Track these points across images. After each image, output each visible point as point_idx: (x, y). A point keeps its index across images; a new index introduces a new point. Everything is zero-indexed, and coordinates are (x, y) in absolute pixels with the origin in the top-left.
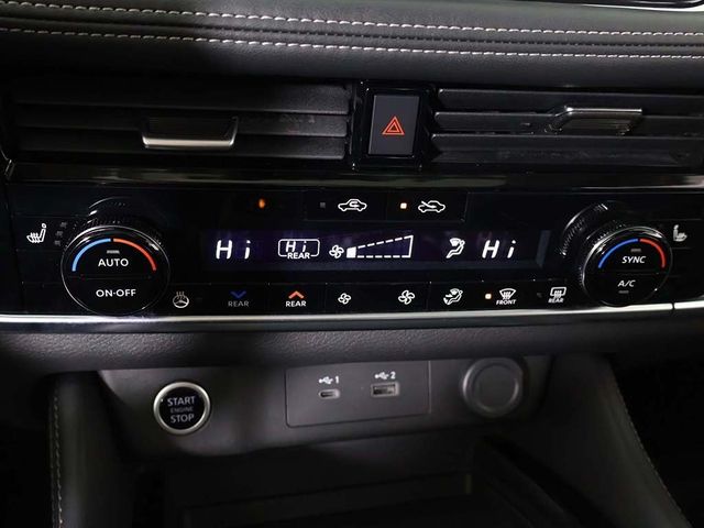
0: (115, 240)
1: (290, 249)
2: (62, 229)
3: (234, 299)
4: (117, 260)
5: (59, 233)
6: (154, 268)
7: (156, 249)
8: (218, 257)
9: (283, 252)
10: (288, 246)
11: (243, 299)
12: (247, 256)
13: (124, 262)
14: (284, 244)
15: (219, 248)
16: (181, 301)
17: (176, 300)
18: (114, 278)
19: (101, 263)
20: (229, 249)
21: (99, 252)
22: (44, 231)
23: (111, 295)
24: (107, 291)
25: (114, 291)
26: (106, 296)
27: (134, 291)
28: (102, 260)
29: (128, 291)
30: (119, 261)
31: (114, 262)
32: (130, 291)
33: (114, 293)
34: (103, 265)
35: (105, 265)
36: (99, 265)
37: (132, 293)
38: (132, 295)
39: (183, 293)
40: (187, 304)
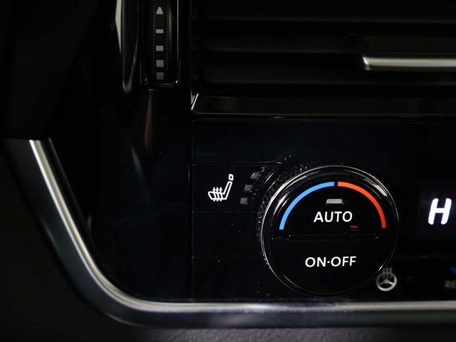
0: (340, 184)
2: (251, 182)
4: (338, 213)
5: (248, 188)
6: (384, 225)
7: (385, 194)
13: (347, 217)
16: (387, 282)
18: (331, 239)
19: (319, 217)
21: (317, 202)
22: (230, 184)
23: (324, 265)
24: (319, 259)
25: (329, 259)
26: (318, 266)
27: (353, 259)
28: (319, 213)
29: (346, 259)
30: (341, 215)
31: (335, 215)
32: (349, 260)
33: (329, 262)
34: (320, 221)
35: (322, 221)
36: (315, 221)
37: (351, 261)
38: (351, 265)
39: (391, 269)
40: (394, 284)
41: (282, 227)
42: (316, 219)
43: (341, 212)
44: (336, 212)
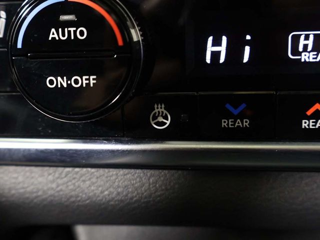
1: (306, 46)
3: (229, 116)
4: (72, 29)
8: (208, 61)
9: (296, 52)
10: (302, 42)
11: (242, 116)
12: (246, 59)
13: (82, 33)
14: (296, 39)
15: (210, 48)
16: (161, 119)
17: (155, 118)
18: (69, 58)
20: (223, 49)
23: (65, 85)
24: (59, 78)
25: (69, 79)
26: (59, 86)
27: (93, 79)
28: (53, 30)
29: (86, 79)
30: (75, 32)
31: (69, 32)
32: (89, 79)
33: (69, 82)
34: (55, 38)
35: (57, 38)
36: (50, 39)
37: (92, 82)
38: (92, 85)
39: (163, 106)
40: (168, 122)
41: (19, 46)
42: (51, 36)
43: (75, 29)
44: (69, 29)
